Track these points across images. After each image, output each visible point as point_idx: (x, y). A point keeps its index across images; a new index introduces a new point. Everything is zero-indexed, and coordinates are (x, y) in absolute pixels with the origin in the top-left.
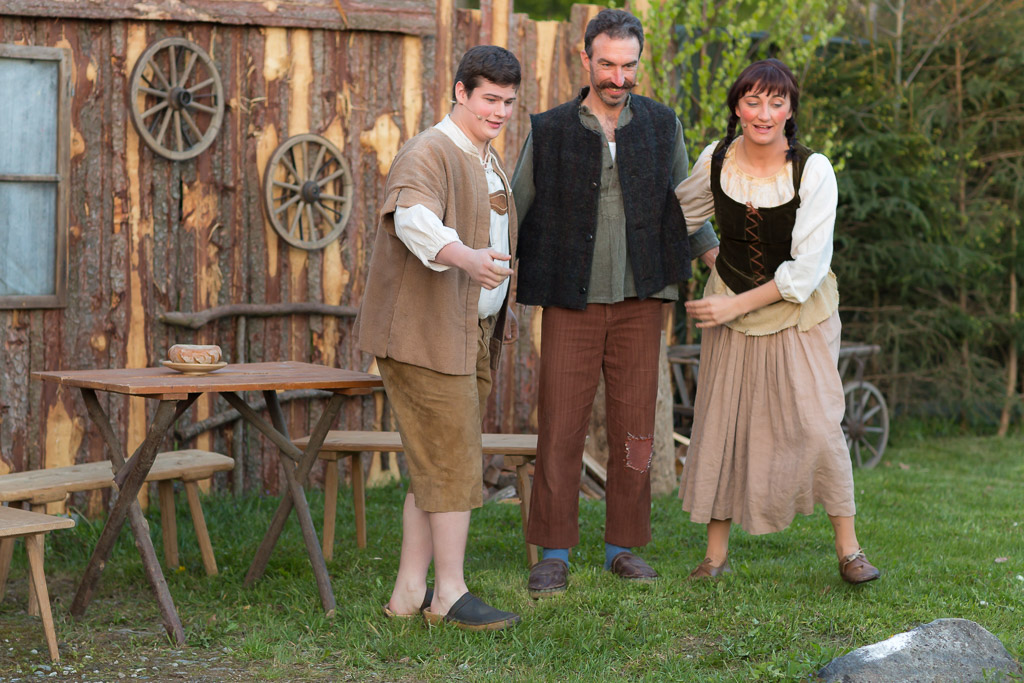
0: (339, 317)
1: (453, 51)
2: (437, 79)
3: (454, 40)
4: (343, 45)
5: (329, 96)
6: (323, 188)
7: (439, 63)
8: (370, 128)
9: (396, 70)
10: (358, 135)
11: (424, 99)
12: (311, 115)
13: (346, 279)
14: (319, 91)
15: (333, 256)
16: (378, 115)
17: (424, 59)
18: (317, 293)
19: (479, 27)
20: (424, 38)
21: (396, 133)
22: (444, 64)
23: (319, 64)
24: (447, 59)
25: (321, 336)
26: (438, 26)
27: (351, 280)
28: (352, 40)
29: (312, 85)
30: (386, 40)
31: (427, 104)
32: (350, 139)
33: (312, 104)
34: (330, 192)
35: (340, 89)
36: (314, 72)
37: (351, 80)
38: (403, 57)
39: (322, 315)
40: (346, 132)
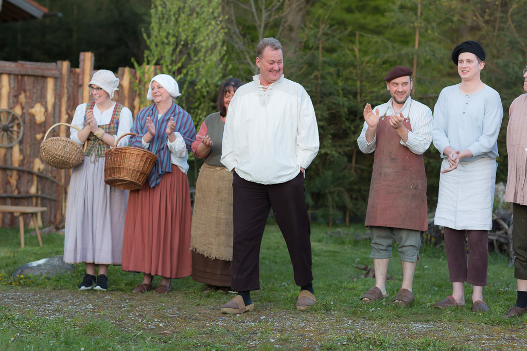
0: (19, 171)
1: (67, 83)
2: (61, 92)
3: (68, 79)
4: (22, 80)
5: (16, 96)
6: (12, 127)
7: (62, 87)
8: (32, 107)
9: (44, 89)
10: (28, 110)
11: (55, 98)
12: (9, 103)
13: (21, 157)
14: (12, 94)
15: (16, 150)
16: (36, 103)
17: (55, 85)
18: (9, 162)
19: (78, 75)
20: (56, 78)
21: (43, 110)
22: (63, 87)
23: (12, 86)
24: (65, 85)
25: (11, 177)
26: (61, 74)
27: (24, 159)
28: (26, 78)
29: (9, 93)
30: (40, 79)
31: (57, 100)
32: (24, 111)
33: (9, 98)
34: (15, 128)
35: (20, 94)
36: (10, 88)
37: (25, 91)
38: (47, 84)
39: (12, 170)
40: (23, 108)
